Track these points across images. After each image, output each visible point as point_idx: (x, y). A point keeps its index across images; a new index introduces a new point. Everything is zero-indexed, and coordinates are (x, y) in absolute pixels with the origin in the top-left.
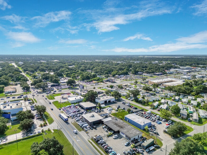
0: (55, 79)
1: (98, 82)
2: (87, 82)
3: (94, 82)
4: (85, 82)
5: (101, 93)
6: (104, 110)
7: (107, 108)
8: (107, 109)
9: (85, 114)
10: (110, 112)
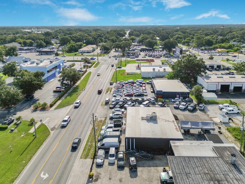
0: (150, 41)
1: (227, 50)
2: (205, 49)
3: (219, 50)
4: (202, 50)
5: (224, 69)
6: (210, 107)
7: (221, 106)
8: (221, 109)
9: (145, 105)
10: (226, 120)
